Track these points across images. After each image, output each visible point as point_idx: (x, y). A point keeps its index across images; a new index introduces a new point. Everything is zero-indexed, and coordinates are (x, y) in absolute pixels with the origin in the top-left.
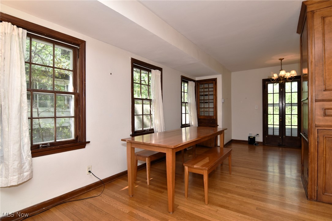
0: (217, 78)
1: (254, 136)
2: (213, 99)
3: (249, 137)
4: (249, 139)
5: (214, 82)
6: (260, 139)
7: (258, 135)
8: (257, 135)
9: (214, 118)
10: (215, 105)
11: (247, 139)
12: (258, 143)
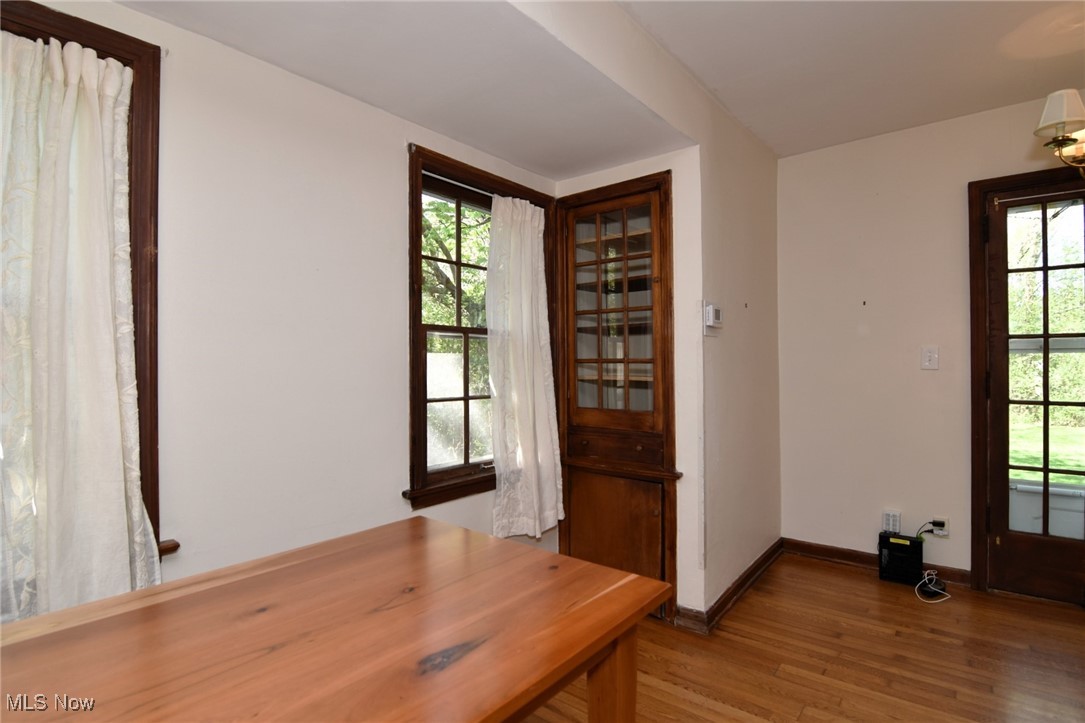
0: (669, 172)
1: (914, 535)
2: (651, 309)
3: (884, 538)
4: (880, 551)
5: (655, 197)
6: (952, 551)
7: (940, 524)
8: (937, 531)
9: (653, 428)
10: (659, 345)
11: (872, 548)
12: (944, 573)
